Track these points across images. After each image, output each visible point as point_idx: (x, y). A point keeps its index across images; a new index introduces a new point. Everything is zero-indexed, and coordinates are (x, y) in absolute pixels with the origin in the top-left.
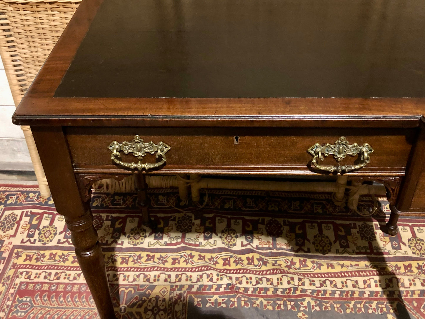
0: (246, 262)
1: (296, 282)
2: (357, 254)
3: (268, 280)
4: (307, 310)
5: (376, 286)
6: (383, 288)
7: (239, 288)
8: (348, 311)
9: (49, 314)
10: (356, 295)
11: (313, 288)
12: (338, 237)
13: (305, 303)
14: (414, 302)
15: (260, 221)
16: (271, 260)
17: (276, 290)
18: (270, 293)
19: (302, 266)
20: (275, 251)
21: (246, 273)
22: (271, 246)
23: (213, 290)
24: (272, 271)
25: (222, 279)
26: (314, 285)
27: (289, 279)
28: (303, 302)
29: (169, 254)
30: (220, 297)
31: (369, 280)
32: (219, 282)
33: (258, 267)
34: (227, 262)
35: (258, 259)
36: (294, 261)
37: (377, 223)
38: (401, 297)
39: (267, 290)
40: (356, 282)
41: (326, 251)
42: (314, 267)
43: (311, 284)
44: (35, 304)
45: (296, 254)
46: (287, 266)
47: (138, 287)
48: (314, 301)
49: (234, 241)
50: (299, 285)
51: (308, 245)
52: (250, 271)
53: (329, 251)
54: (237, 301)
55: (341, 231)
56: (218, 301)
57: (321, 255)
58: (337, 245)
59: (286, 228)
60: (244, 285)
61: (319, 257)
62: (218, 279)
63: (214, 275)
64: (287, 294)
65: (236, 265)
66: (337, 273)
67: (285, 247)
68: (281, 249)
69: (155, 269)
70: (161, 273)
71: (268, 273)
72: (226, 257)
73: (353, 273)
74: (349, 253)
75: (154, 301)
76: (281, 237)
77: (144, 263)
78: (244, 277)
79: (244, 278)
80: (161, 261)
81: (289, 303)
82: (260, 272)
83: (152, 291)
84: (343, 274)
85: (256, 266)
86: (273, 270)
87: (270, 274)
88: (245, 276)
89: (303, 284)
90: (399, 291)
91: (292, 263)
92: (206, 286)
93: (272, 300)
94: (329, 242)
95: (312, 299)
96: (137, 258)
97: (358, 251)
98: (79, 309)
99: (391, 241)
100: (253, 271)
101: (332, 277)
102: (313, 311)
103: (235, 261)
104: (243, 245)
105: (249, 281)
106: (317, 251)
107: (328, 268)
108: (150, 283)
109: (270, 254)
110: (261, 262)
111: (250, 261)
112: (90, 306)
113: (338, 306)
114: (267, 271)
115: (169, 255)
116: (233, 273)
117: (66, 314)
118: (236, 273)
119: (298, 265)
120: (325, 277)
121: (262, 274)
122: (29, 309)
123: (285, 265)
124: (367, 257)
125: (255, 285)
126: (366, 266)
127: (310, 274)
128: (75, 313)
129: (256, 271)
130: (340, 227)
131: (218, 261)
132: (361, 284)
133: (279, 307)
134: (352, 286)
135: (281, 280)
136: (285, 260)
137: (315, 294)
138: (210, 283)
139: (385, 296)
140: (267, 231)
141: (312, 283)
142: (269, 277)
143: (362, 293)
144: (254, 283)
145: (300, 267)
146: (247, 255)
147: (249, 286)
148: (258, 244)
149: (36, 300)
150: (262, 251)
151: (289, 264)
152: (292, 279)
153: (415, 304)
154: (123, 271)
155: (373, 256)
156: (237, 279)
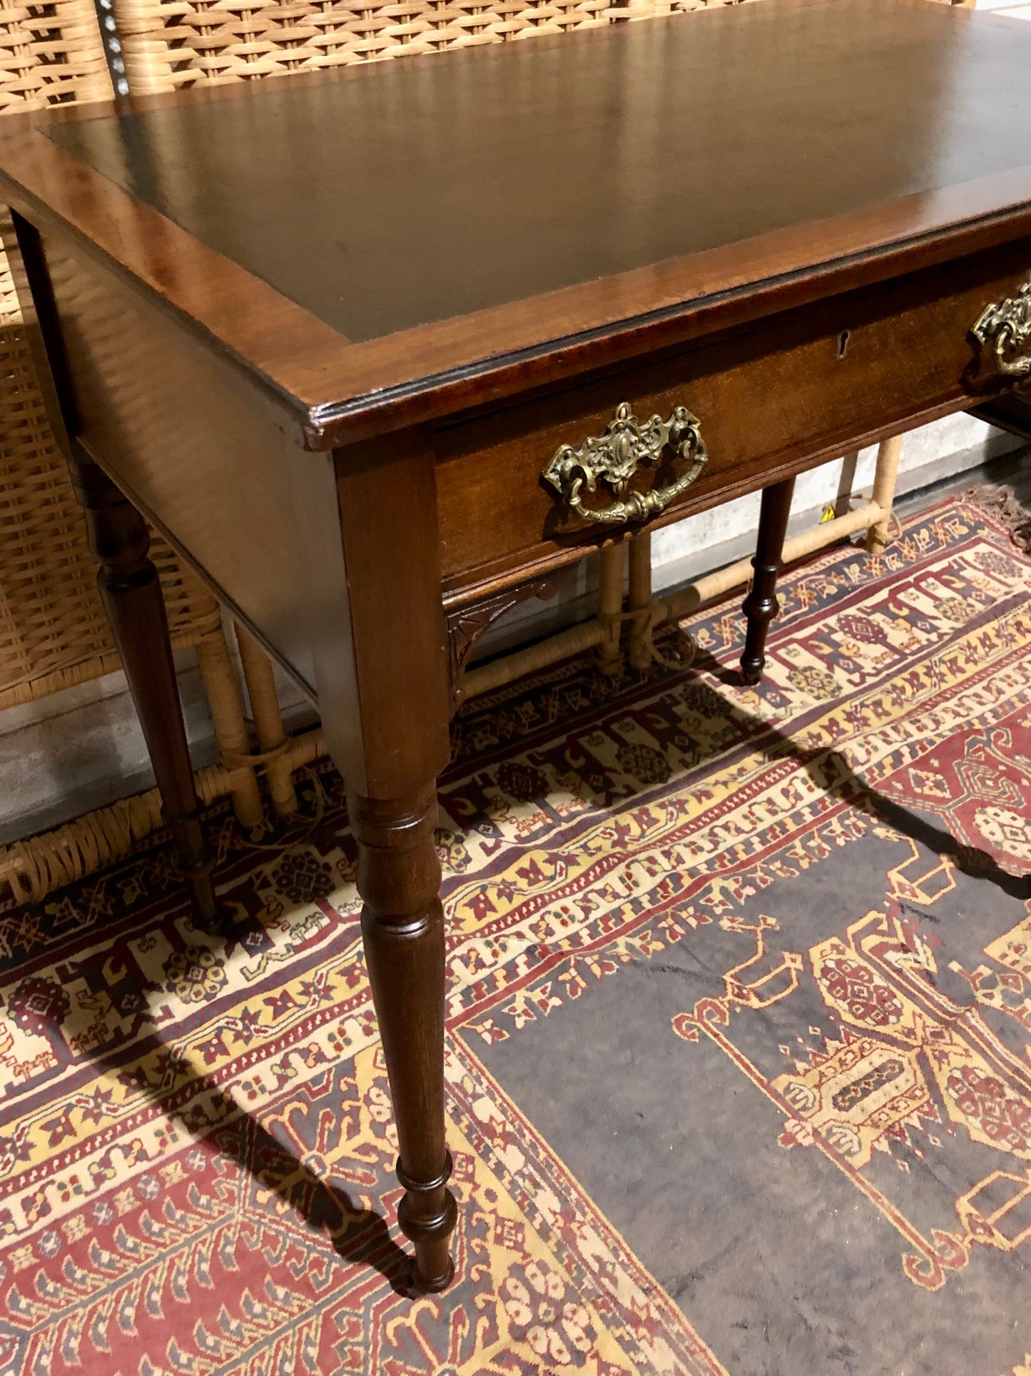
0: (523, 883)
1: (665, 864)
2: (724, 749)
3: (602, 893)
4: (731, 907)
5: (810, 789)
6: (825, 788)
7: (557, 945)
8: (805, 864)
9: (101, 1319)
10: (792, 827)
11: (704, 856)
12: (663, 737)
13: (716, 896)
14: (894, 783)
15: (480, 782)
16: (571, 848)
17: (636, 903)
18: (629, 917)
19: (645, 827)
20: (564, 826)
21: (544, 904)
22: (549, 821)
23: (502, 985)
24: (598, 869)
25: (504, 948)
26: (701, 849)
27: (647, 864)
28: (711, 896)
29: (323, 968)
30: (532, 989)
31: (791, 784)
32: (504, 958)
33: (558, 879)
34: (482, 905)
35: (546, 861)
36: (623, 823)
37: (707, 674)
38: (866, 787)
39: (618, 913)
40: (770, 801)
41: (662, 773)
42: (672, 814)
43: (694, 852)
44: (29, 1323)
45: (611, 809)
46: (614, 844)
47: (309, 1089)
48: (731, 881)
49: (458, 852)
50: (674, 868)
51: (621, 780)
52: (549, 894)
53: (670, 771)
54: (579, 974)
55: (658, 722)
56: (535, 1000)
57: (659, 786)
58: (674, 753)
59: (548, 770)
60: (561, 933)
61: (661, 793)
62: (495, 954)
63: (479, 950)
64: (665, 898)
65: (510, 900)
66: (723, 803)
67: (579, 808)
68: (573, 816)
69: (318, 1022)
70: (342, 1022)
71: (591, 878)
72: (472, 896)
73: (754, 787)
74: (707, 755)
75: (378, 1095)
76: (551, 791)
77: (274, 1024)
78: (547, 917)
79: (550, 919)
80: (315, 996)
81: (684, 915)
82: (570, 885)
83: (354, 1076)
84: (736, 800)
85: (552, 878)
86: (599, 863)
87: (597, 878)
88: (549, 912)
89: (680, 860)
90: (856, 778)
91: (622, 831)
92: (477, 986)
93: (645, 928)
94: (653, 755)
95: (725, 879)
96: (244, 1025)
97: (720, 743)
98: (183, 1246)
99: (762, 695)
100: (555, 893)
101: (718, 817)
102: (742, 902)
103: (500, 894)
104: (488, 851)
105: (565, 917)
106: (646, 782)
107: (700, 801)
108: (329, 1061)
109: (560, 839)
110: (560, 863)
111: (532, 873)
112: (210, 1217)
113: (778, 864)
114: (586, 875)
115: (324, 971)
116: (515, 922)
117: (153, 1285)
118: (523, 917)
119: (635, 830)
120: (706, 824)
121: (580, 888)
122: (22, 1350)
123: (609, 843)
124: (750, 745)
125: (587, 918)
126: (760, 763)
127: (673, 834)
128: (182, 1264)
129: (562, 889)
130: (649, 715)
131: (458, 915)
132: (781, 801)
133: (674, 934)
134: (768, 814)
135: (629, 876)
136: (604, 832)
137: (716, 866)
138: (483, 973)
139: (840, 801)
140: (512, 794)
141: (696, 850)
142: (598, 885)
143: (797, 817)
144: (581, 915)
145: (643, 831)
146: (515, 867)
147: (572, 928)
148: (517, 833)
149: (21, 1311)
150: (538, 842)
151: (616, 837)
152: (652, 860)
153: (899, 786)
154: (230, 1075)
155: (754, 738)
156: (534, 928)
